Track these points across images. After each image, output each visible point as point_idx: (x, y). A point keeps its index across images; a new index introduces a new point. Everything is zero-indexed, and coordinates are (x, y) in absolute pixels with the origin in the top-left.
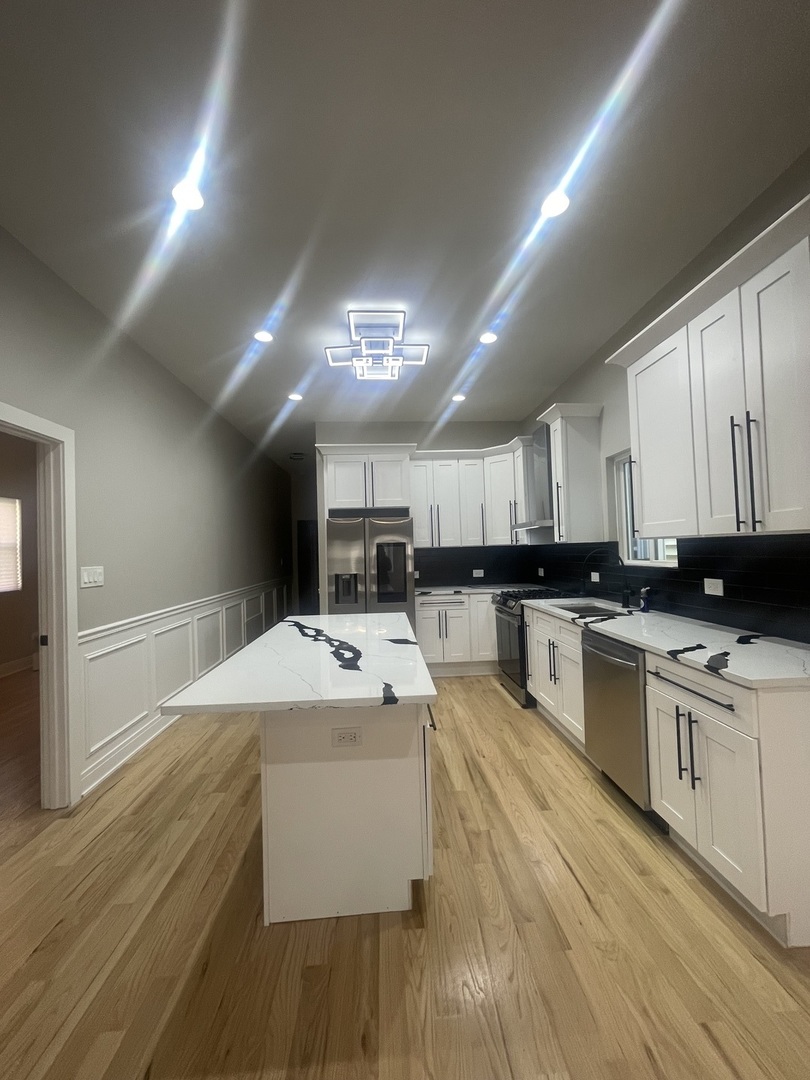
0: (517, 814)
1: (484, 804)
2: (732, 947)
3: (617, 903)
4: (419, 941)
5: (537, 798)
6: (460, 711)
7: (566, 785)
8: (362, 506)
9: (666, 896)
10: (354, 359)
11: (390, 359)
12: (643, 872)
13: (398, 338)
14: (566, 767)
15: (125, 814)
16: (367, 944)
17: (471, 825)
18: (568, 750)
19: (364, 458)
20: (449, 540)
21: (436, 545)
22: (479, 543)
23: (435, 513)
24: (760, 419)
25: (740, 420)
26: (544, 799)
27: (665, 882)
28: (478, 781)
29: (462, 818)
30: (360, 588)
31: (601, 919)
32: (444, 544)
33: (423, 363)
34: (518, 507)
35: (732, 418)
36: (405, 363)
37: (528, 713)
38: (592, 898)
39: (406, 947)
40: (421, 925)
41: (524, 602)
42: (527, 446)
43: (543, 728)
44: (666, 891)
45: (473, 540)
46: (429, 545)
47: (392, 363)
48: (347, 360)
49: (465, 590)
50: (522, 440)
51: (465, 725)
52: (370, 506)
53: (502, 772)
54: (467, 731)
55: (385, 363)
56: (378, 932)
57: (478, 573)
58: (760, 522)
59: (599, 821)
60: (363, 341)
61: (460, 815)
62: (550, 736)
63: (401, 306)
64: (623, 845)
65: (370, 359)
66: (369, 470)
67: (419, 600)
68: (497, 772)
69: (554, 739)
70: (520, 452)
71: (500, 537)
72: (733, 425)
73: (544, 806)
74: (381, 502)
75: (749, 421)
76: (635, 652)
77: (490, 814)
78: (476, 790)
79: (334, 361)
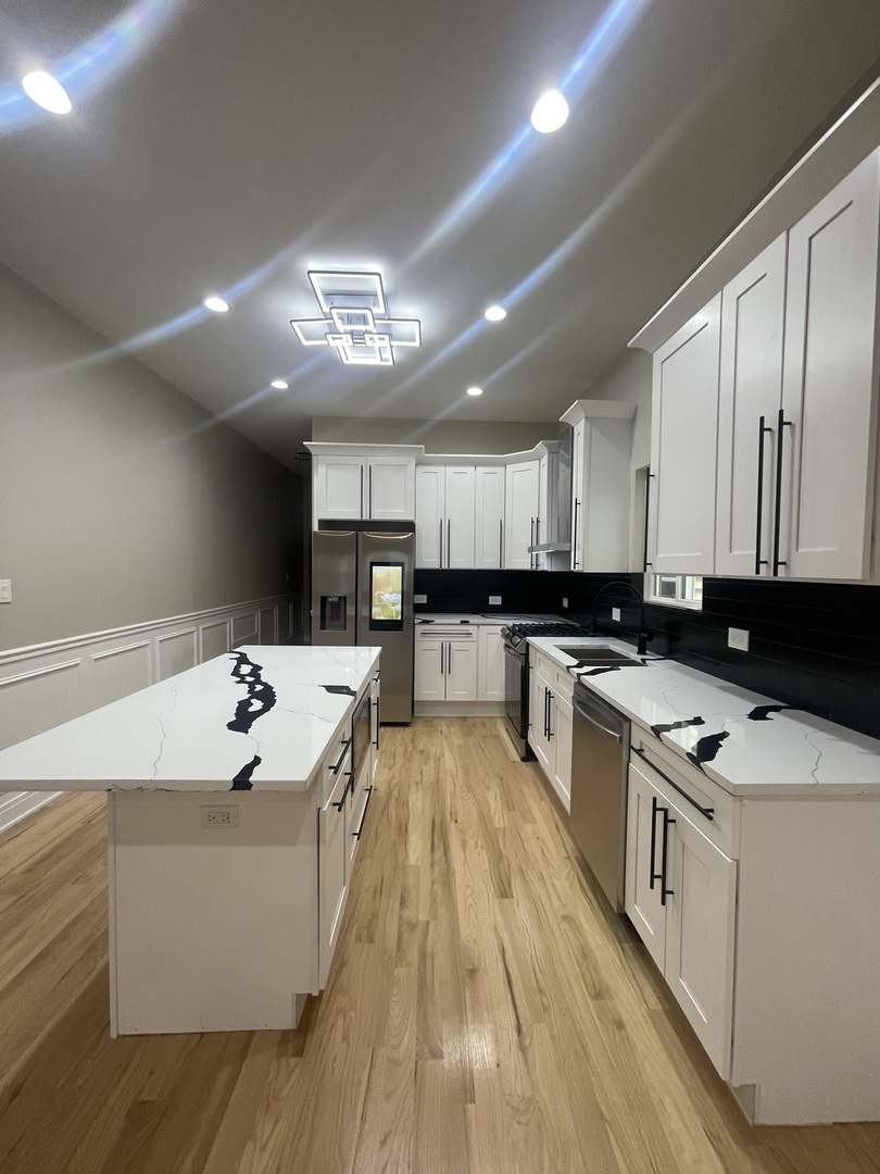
0: (470, 900)
1: (436, 886)
2: (682, 1118)
3: (553, 1038)
4: (289, 1075)
5: (501, 881)
6: (449, 761)
7: (541, 865)
8: (358, 517)
9: (617, 1032)
10: (329, 337)
11: (376, 337)
12: (599, 993)
13: (380, 310)
14: (550, 842)
15: (16, 872)
16: (223, 1077)
17: (409, 914)
18: (557, 818)
19: (361, 461)
20: (461, 561)
21: (445, 566)
22: (497, 567)
23: (445, 529)
24: (796, 421)
25: (772, 422)
26: (510, 884)
27: (622, 1011)
28: (439, 853)
29: (403, 903)
30: (350, 611)
31: (526, 1061)
32: (453, 566)
33: (417, 344)
34: (541, 524)
35: (762, 419)
36: (393, 343)
37: (526, 768)
38: (524, 1029)
39: (270, 1084)
40: (300, 1053)
41: (530, 639)
42: (553, 453)
43: (538, 788)
44: (620, 1025)
45: (490, 563)
46: (437, 566)
47: (378, 344)
48: (321, 339)
49: (473, 619)
50: (548, 446)
51: (449, 779)
52: (366, 517)
53: (471, 843)
54: (449, 787)
55: (369, 343)
56: (244, 1059)
57: (495, 600)
58: (784, 563)
59: (565, 918)
60: (334, 312)
61: (402, 897)
62: (542, 799)
63: (374, 266)
64: (585, 954)
65: (349, 336)
66: (366, 475)
67: (419, 629)
68: (464, 843)
69: (546, 805)
70: (545, 460)
71: (519, 561)
72: (762, 429)
73: (505, 893)
74: (381, 513)
75: (781, 423)
76: (621, 720)
77: (438, 899)
78: (432, 865)
79: (307, 339)
